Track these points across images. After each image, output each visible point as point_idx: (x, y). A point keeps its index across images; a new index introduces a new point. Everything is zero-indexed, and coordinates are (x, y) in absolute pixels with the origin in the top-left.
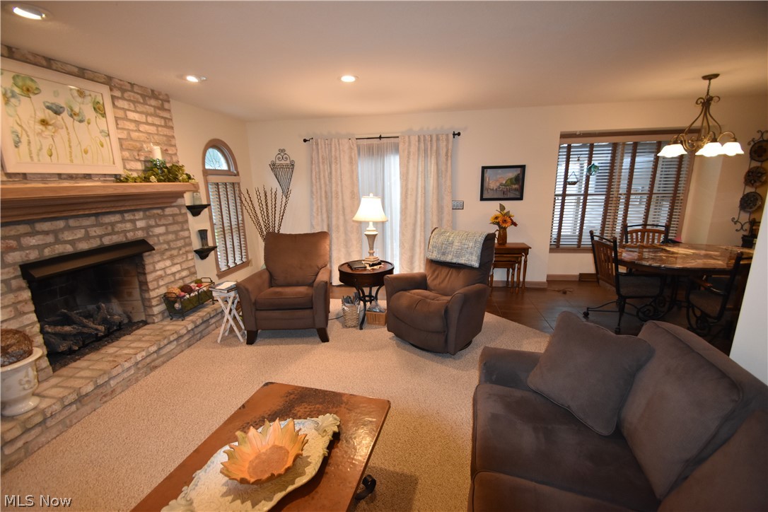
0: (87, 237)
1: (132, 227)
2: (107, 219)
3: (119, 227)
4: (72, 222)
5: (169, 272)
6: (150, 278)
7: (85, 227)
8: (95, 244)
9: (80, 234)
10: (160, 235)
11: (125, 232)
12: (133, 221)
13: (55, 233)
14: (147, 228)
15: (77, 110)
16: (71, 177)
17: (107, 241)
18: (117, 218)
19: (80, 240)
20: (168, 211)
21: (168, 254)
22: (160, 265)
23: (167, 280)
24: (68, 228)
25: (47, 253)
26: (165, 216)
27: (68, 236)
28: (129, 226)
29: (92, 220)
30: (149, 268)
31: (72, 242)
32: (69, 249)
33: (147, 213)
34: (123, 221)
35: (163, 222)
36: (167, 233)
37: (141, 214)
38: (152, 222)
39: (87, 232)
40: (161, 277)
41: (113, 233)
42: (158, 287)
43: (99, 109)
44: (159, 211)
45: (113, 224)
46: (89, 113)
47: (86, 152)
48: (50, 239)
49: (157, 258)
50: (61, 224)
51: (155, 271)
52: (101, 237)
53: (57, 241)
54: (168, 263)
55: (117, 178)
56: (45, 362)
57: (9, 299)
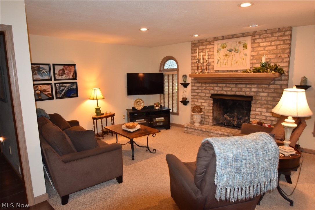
0: (231, 91)
1: (251, 90)
2: (240, 86)
3: (244, 89)
4: (228, 85)
5: (263, 114)
6: (252, 113)
7: (231, 87)
8: (233, 93)
9: (229, 89)
10: (263, 96)
11: (246, 92)
12: (251, 88)
13: (222, 87)
14: (257, 92)
15: (237, 49)
16: (231, 71)
17: (238, 93)
18: (244, 86)
19: (229, 91)
20: (271, 86)
21: (266, 106)
22: (258, 110)
23: (261, 117)
24: (226, 87)
25: (219, 93)
26: (269, 88)
27: (225, 89)
28: (248, 90)
29: (234, 85)
30: (252, 109)
31: (226, 91)
32: (225, 93)
33: (259, 86)
34: (246, 87)
35: (267, 91)
36: (268, 96)
37: (256, 86)
38: (260, 90)
39: (231, 89)
40: (258, 115)
41: (241, 91)
42: (255, 118)
43: (245, 46)
44: (266, 86)
45: (241, 88)
46: (241, 48)
47: (237, 63)
48: (221, 89)
49: (258, 106)
50: (224, 85)
51: (255, 111)
52: (236, 91)
53: (222, 90)
54: (264, 110)
56: (211, 121)
57: (208, 101)
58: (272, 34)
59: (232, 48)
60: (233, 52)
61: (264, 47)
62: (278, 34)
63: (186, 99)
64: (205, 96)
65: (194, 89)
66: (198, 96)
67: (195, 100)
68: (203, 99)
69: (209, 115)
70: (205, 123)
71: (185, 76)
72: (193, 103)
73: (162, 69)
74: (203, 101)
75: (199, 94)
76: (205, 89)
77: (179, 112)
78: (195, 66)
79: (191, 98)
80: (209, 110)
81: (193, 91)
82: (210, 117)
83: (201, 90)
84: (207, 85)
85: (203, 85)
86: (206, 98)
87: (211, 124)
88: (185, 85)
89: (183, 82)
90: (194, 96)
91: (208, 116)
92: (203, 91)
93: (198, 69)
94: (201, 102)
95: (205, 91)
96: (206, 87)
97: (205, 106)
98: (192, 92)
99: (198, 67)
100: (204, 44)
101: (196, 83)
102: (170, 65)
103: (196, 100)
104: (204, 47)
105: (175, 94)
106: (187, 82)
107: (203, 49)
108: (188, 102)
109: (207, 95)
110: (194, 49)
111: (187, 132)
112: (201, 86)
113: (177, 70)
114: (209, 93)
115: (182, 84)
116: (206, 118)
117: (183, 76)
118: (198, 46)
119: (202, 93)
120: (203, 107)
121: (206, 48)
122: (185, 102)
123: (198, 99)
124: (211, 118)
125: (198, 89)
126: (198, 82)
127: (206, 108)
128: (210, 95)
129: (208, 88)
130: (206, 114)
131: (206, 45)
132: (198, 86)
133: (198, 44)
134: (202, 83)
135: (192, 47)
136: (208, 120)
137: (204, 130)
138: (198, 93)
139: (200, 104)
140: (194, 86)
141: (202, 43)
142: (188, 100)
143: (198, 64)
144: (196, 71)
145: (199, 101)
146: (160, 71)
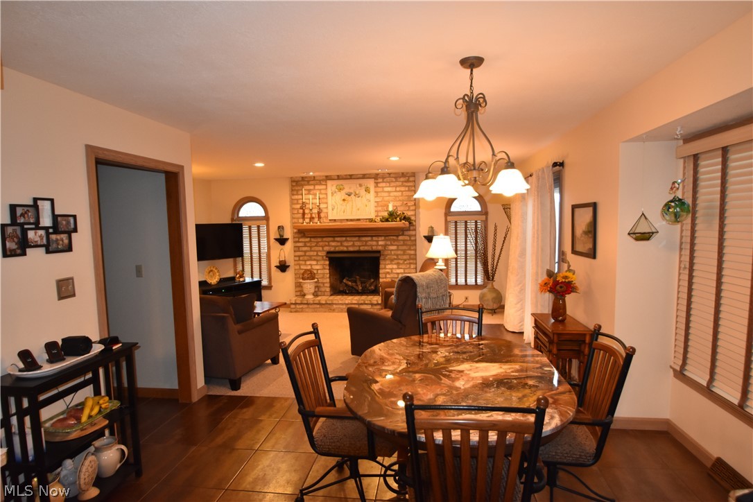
0: (353, 245)
1: (378, 244)
2: (364, 239)
3: (370, 243)
4: (348, 239)
5: (394, 271)
6: (381, 271)
7: (353, 241)
8: (356, 249)
9: (351, 244)
10: (393, 250)
11: (372, 246)
12: (377, 241)
13: (341, 242)
14: (385, 246)
15: (357, 193)
16: (351, 220)
17: (362, 248)
18: (369, 238)
19: (350, 246)
20: (400, 238)
21: (396, 261)
22: (388, 267)
23: (392, 276)
24: (346, 241)
25: (337, 249)
26: (398, 240)
27: (346, 244)
28: (374, 243)
29: (357, 238)
30: (381, 266)
31: (347, 247)
32: (345, 249)
33: (387, 238)
34: (372, 240)
35: (396, 243)
36: (398, 250)
37: (383, 238)
38: (389, 243)
39: (354, 244)
40: (388, 273)
41: (366, 245)
42: (386, 278)
43: (367, 190)
44: (394, 238)
45: (366, 241)
46: (362, 192)
47: (358, 209)
48: (339, 244)
49: (388, 262)
50: (344, 239)
51: (385, 268)
52: (359, 246)
53: (342, 245)
54: (395, 266)
55: (371, 220)
56: (328, 289)
57: (322, 262)
58: (396, 178)
59: (352, 191)
60: (352, 195)
61: (389, 192)
62: (402, 179)
63: (285, 261)
64: (317, 255)
65: (299, 247)
66: (305, 255)
67: (301, 262)
68: (315, 260)
69: (325, 281)
70: (319, 293)
71: (281, 228)
72: (297, 267)
73: (236, 216)
74: (314, 263)
75: (307, 254)
76: (316, 246)
77: (272, 284)
78: (298, 213)
79: (295, 261)
80: (324, 274)
81: (297, 249)
82: (326, 285)
83: (311, 247)
84: (319, 240)
85: (313, 240)
86: (319, 258)
87: (329, 294)
88: (282, 241)
89: (278, 237)
90: (299, 256)
91: (323, 283)
92: (313, 249)
93: (304, 218)
94: (311, 265)
95: (317, 248)
96: (318, 242)
97: (318, 270)
98: (295, 251)
99: (304, 214)
100: (311, 182)
101: (302, 237)
102: (251, 210)
103: (303, 263)
104: (312, 187)
105: (264, 256)
106: (285, 237)
107: (309, 190)
108: (289, 266)
109: (319, 254)
110: (296, 188)
111: (294, 310)
112: (310, 241)
113: (266, 218)
114: (323, 250)
115: (276, 239)
116: (320, 287)
117: (279, 227)
118: (303, 186)
119: (311, 251)
120: (315, 272)
121: (314, 189)
122: (283, 267)
123: (305, 261)
124: (328, 285)
125: (305, 246)
126: (304, 236)
127: (319, 272)
128: (324, 254)
129: (321, 244)
130: (321, 280)
131: (314, 185)
132: (305, 242)
133: (303, 183)
134: (310, 237)
135: (292, 185)
136: (323, 289)
137: (324, 302)
138: (305, 252)
139: (309, 267)
140: (299, 242)
141: (308, 181)
142: (287, 264)
143: (304, 211)
144: (301, 221)
145: (308, 263)
146: (232, 219)
